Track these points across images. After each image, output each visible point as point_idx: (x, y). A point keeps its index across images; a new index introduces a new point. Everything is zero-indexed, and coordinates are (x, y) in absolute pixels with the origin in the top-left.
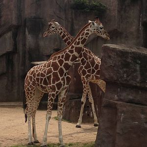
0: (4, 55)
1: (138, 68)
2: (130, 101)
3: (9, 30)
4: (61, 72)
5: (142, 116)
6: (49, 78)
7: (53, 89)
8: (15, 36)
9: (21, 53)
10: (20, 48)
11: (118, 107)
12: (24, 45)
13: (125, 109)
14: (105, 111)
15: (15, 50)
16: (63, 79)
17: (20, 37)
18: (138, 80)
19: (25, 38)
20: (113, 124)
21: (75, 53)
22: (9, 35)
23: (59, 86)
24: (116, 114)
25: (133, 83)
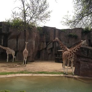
0: (50, 49)
1: (86, 52)
2: (84, 61)
3: (52, 42)
4: (72, 54)
5: (88, 65)
6: (69, 55)
7: (70, 58)
8: (53, 44)
9: (55, 48)
10: (55, 47)
11: (81, 63)
12: (56, 46)
13: (82, 63)
14: (77, 63)
15: (53, 47)
16: (73, 56)
17: (54, 44)
18: (86, 55)
19: (56, 44)
20: (79, 67)
21: (77, 49)
22: (52, 43)
23: (71, 58)
24: (80, 64)
25: (85, 56)
